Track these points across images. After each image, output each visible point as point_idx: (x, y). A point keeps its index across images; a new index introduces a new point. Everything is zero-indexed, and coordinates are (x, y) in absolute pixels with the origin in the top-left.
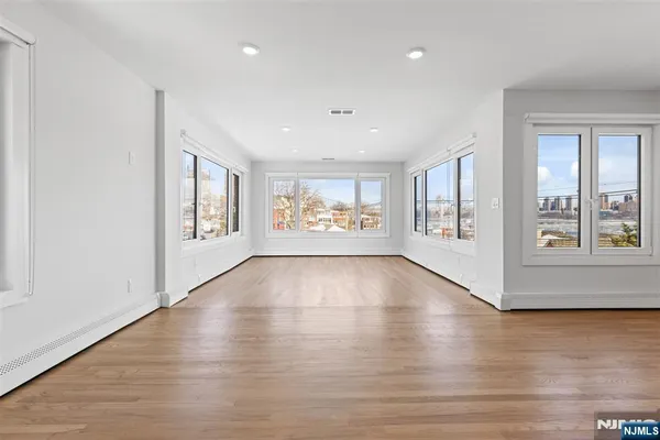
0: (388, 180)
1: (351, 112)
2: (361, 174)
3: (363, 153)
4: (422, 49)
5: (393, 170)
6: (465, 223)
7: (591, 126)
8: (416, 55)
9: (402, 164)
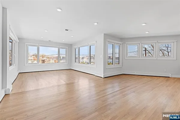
0: (67, 48)
1: (67, 30)
2: (60, 47)
3: (64, 41)
4: (97, 23)
5: (69, 46)
6: (92, 60)
7: (114, 43)
8: (96, 24)
9: (71, 45)
